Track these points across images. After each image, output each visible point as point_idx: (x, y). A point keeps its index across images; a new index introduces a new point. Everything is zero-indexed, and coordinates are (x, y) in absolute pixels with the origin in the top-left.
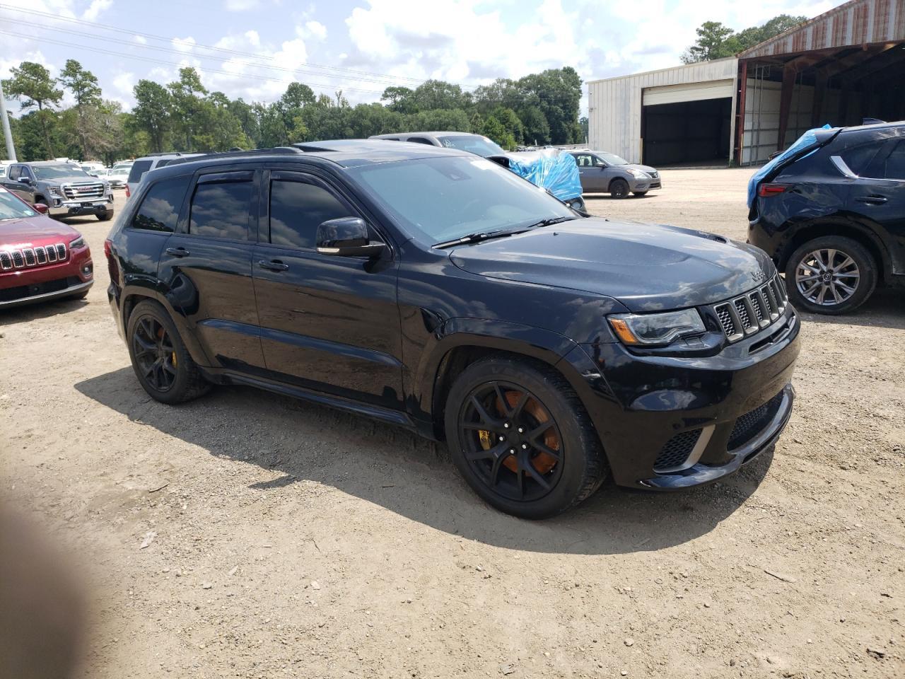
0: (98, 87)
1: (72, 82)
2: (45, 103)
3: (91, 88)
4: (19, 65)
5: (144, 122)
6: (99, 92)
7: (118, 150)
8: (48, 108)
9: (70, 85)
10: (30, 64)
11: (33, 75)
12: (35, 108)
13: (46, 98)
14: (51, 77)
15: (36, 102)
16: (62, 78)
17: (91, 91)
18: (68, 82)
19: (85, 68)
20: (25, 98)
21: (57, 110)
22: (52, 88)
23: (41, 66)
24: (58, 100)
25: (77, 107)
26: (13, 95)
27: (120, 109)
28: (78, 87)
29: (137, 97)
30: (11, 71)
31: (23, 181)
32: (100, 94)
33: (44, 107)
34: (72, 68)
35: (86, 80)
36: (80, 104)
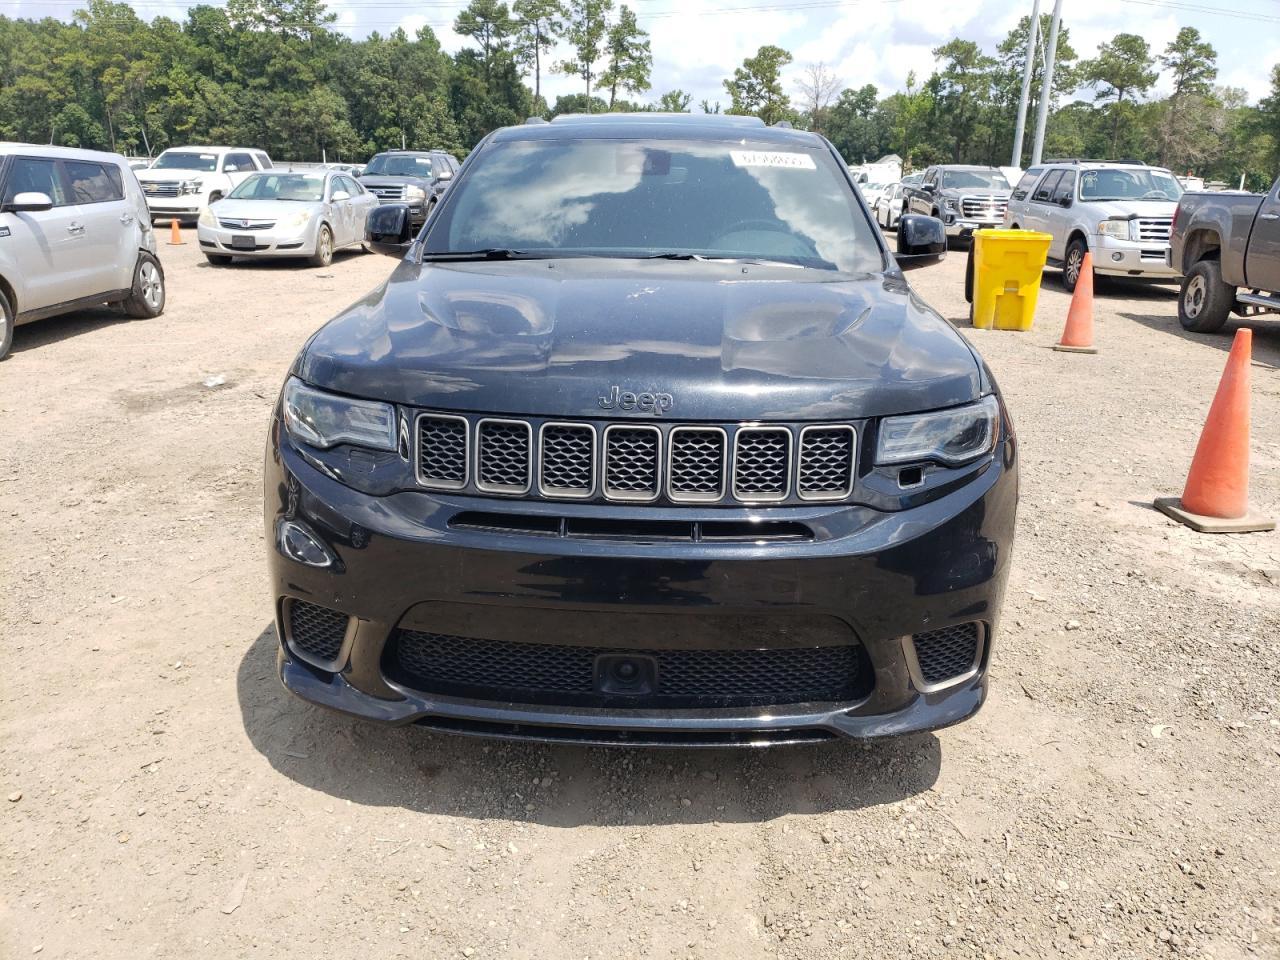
0: (1214, 67)
1: (1178, 61)
2: (1128, 92)
3: (1202, 69)
4: (1112, 39)
5: (1273, 119)
6: (1212, 73)
7: (1212, 163)
8: (1130, 98)
9: (1174, 64)
10: (1128, 36)
11: (1125, 53)
12: (1113, 99)
13: (1132, 85)
14: (1151, 54)
15: (1117, 91)
16: (1165, 55)
17: (1201, 73)
18: (1171, 61)
19: (1204, 39)
20: (1103, 85)
21: (1141, 101)
22: (1144, 69)
23: (1141, 38)
24: (1148, 87)
25: (1173, 98)
26: (1089, 81)
27: (1243, 101)
28: (1185, 66)
29: (1274, 82)
30: (1099, 47)
31: (927, 189)
32: (1215, 77)
33: (1125, 96)
34: (1187, 37)
35: (1199, 57)
36: (1179, 92)
